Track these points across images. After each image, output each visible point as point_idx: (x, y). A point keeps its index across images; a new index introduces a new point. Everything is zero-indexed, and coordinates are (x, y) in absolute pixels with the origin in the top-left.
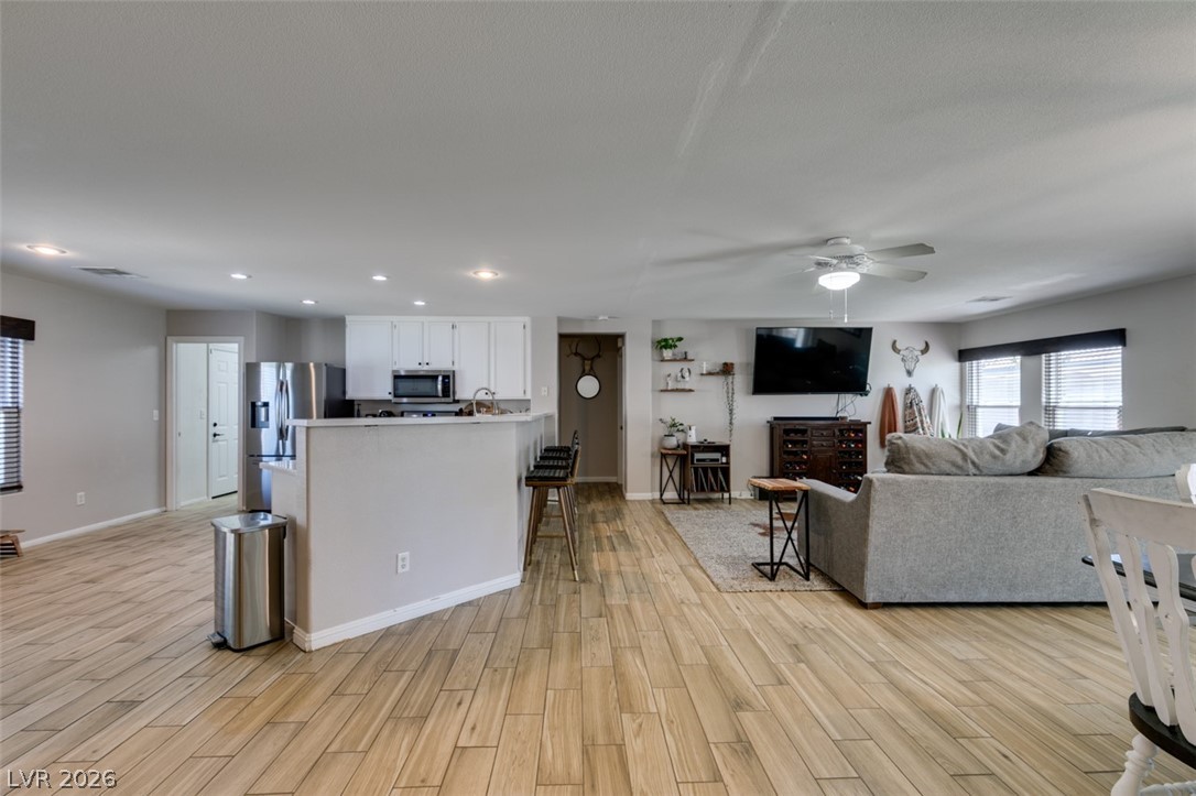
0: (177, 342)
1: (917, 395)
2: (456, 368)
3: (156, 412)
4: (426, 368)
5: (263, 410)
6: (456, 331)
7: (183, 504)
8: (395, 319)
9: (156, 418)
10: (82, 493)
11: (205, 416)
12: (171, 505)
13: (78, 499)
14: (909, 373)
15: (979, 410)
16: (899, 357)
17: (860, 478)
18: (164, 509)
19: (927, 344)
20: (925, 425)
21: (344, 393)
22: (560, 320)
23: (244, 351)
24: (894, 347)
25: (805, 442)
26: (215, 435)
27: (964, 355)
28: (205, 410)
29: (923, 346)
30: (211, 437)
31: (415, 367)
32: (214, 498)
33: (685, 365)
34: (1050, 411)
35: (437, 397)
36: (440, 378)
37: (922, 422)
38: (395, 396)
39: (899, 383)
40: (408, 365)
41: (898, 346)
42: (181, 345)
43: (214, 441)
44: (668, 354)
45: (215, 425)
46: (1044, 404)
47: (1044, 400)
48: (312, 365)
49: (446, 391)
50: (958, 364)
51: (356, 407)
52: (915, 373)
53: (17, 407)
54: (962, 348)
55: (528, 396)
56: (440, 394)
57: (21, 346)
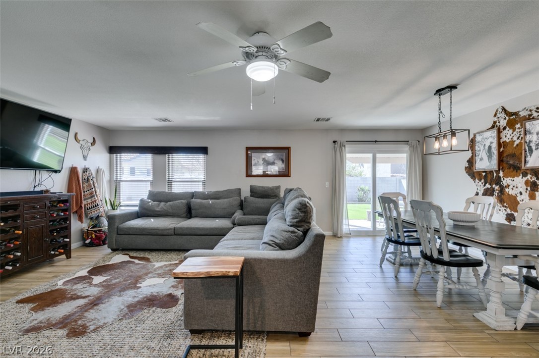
1: (91, 173)
14: (85, 158)
15: (121, 183)
16: (79, 146)
17: (68, 240)
19: (94, 138)
20: (97, 194)
24: (76, 138)
25: (18, 217)
27: (113, 150)
29: (92, 141)
34: (170, 183)
37: (95, 191)
39: (80, 165)
41: (79, 136)
46: (167, 179)
47: (167, 177)
50: (108, 155)
52: (88, 158)
54: (111, 145)
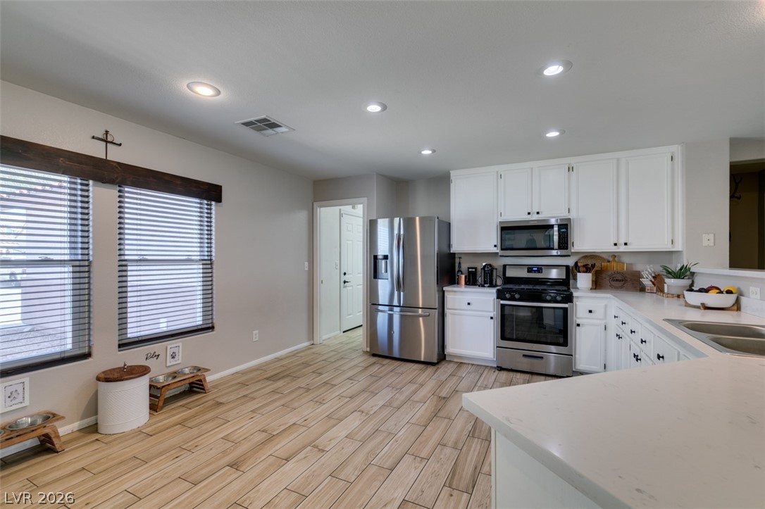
0: (321, 207)
2: (572, 216)
3: (306, 263)
4: (535, 217)
5: (383, 262)
6: (573, 174)
7: (324, 337)
8: (501, 168)
9: (306, 269)
10: (257, 332)
11: (338, 267)
12: (317, 341)
13: (254, 337)
18: (312, 342)
21: (449, 246)
22: (735, 143)
23: (368, 210)
26: (345, 282)
28: (338, 262)
30: (342, 284)
31: (525, 217)
32: (344, 332)
35: (553, 249)
36: (556, 228)
38: (502, 249)
40: (517, 214)
42: (323, 209)
43: (344, 287)
45: (345, 274)
48: (417, 218)
49: (564, 243)
51: (457, 261)
53: (211, 260)
55: (678, 247)
56: (556, 245)
57: (213, 207)
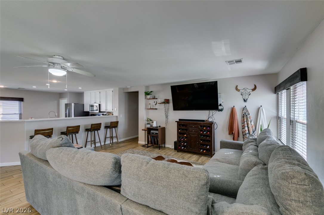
0: (61, 99)
1: (247, 111)
2: (100, 103)
6: (100, 94)
8: (91, 92)
14: (245, 101)
16: (239, 93)
19: (255, 86)
21: (84, 110)
24: (237, 89)
27: (277, 88)
29: (253, 87)
33: (155, 100)
35: (96, 111)
38: (90, 111)
39: (239, 105)
44: (148, 97)
50: (275, 95)
53: (21, 114)
55: (113, 111)
